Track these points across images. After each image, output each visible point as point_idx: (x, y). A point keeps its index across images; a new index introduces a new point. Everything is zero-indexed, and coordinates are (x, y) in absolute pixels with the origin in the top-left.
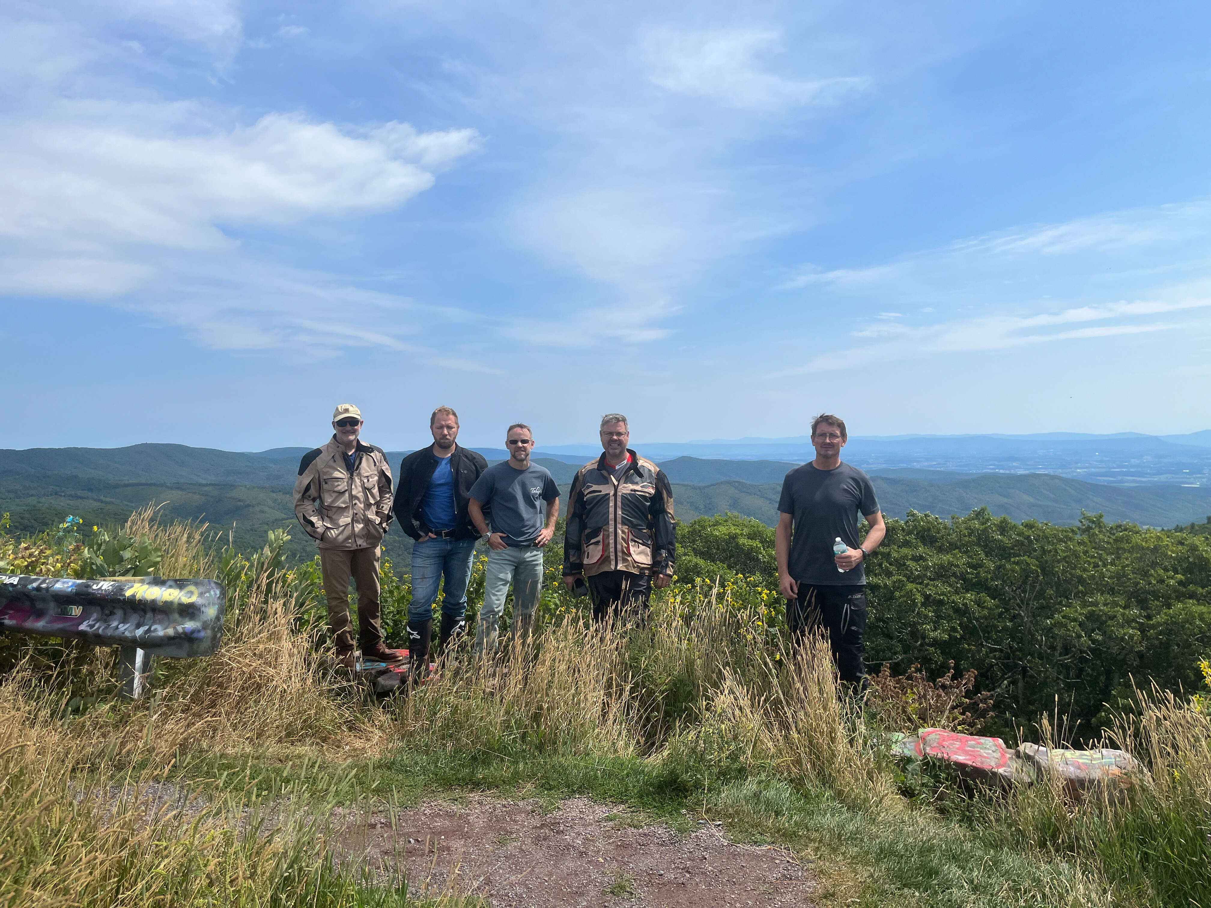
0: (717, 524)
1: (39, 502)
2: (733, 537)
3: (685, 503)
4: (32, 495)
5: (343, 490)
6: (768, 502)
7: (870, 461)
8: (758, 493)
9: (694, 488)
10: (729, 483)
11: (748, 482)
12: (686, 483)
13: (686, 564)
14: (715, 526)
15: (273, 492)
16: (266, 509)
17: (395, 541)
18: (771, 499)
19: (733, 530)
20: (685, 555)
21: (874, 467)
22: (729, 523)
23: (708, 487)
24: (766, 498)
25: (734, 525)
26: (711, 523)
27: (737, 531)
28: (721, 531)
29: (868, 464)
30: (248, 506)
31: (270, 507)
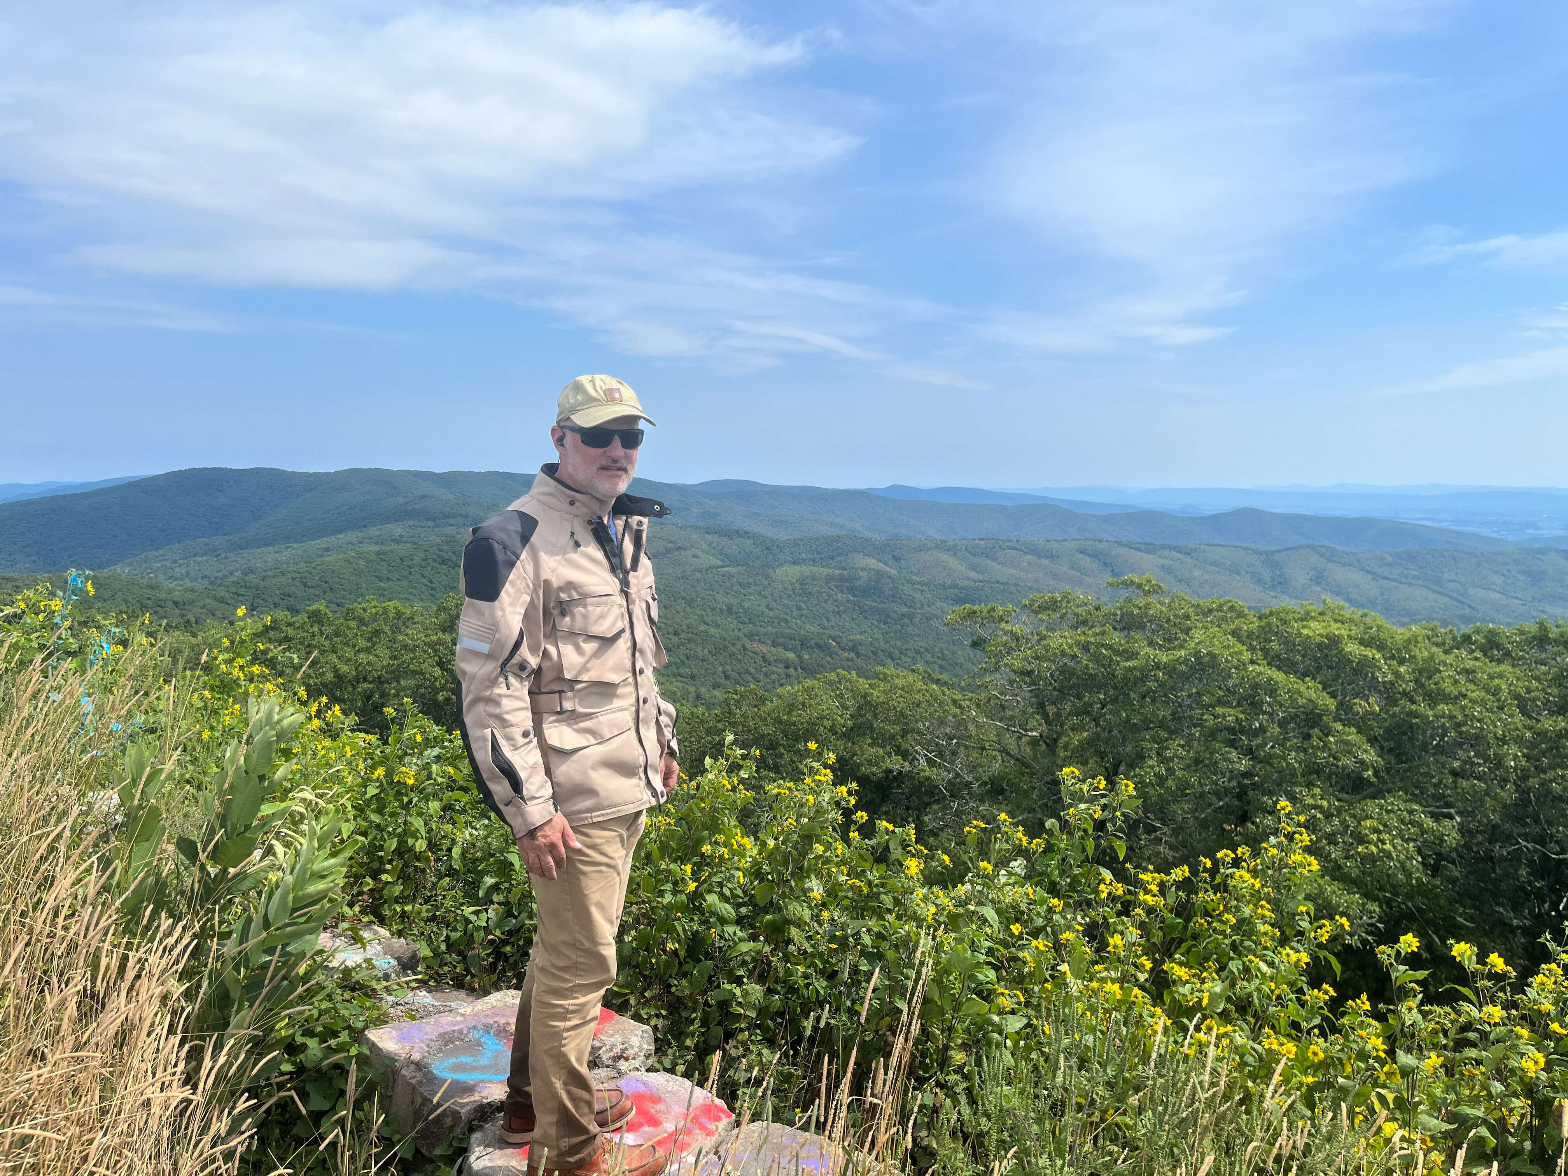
0: (1306, 617)
1: (458, 533)
2: (1334, 641)
3: (1244, 573)
4: (452, 525)
5: (615, 631)
6: (1370, 577)
7: (1540, 524)
8: (1356, 564)
9: (1257, 552)
10: (1311, 547)
11: (1341, 548)
12: (1245, 545)
13: (1254, 678)
14: (1302, 620)
15: (708, 533)
16: (700, 553)
17: (848, 601)
18: (1374, 574)
19: (1336, 629)
20: (1252, 662)
21: (1546, 533)
22: (1327, 618)
23: (1279, 551)
24: (1368, 572)
25: (1336, 621)
26: (1297, 616)
27: (1343, 632)
28: (1315, 630)
29: (1537, 528)
30: (680, 548)
31: (703, 552)
